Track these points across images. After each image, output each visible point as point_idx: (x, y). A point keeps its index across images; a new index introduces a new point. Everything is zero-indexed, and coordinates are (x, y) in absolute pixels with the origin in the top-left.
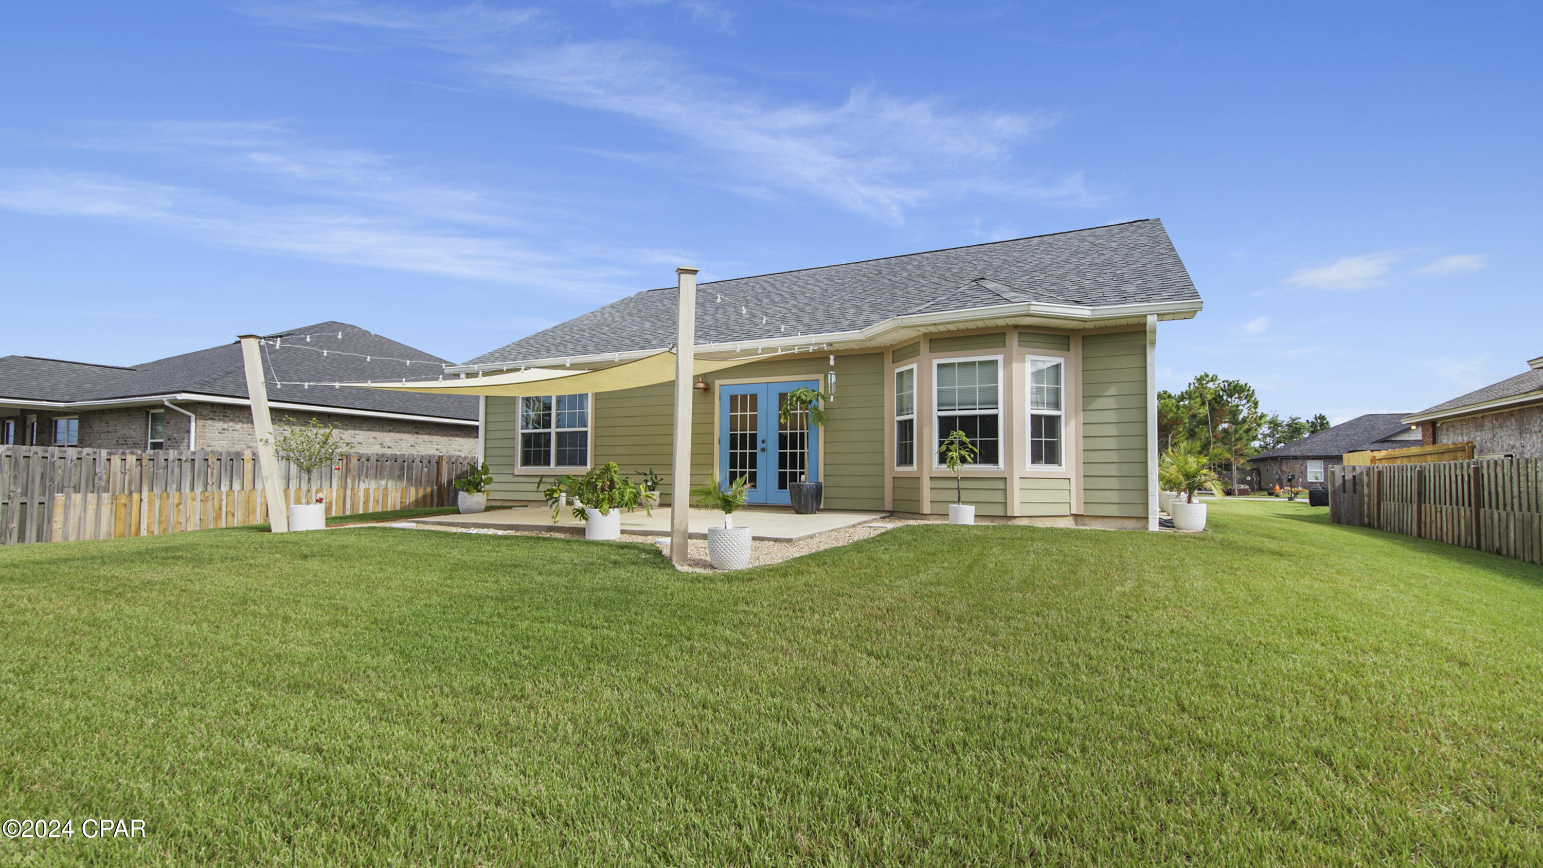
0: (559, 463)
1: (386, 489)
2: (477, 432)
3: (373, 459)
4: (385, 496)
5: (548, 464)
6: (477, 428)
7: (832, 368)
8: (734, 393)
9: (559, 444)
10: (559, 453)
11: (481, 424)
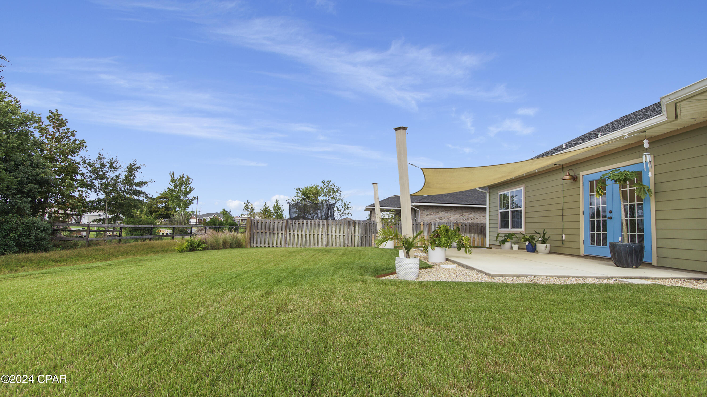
0: (513, 227)
1: (474, 238)
2: (486, 211)
3: (468, 225)
4: (474, 241)
5: (508, 228)
6: (486, 208)
7: (646, 150)
8: (591, 179)
9: (513, 217)
10: (513, 222)
11: (487, 206)
